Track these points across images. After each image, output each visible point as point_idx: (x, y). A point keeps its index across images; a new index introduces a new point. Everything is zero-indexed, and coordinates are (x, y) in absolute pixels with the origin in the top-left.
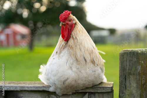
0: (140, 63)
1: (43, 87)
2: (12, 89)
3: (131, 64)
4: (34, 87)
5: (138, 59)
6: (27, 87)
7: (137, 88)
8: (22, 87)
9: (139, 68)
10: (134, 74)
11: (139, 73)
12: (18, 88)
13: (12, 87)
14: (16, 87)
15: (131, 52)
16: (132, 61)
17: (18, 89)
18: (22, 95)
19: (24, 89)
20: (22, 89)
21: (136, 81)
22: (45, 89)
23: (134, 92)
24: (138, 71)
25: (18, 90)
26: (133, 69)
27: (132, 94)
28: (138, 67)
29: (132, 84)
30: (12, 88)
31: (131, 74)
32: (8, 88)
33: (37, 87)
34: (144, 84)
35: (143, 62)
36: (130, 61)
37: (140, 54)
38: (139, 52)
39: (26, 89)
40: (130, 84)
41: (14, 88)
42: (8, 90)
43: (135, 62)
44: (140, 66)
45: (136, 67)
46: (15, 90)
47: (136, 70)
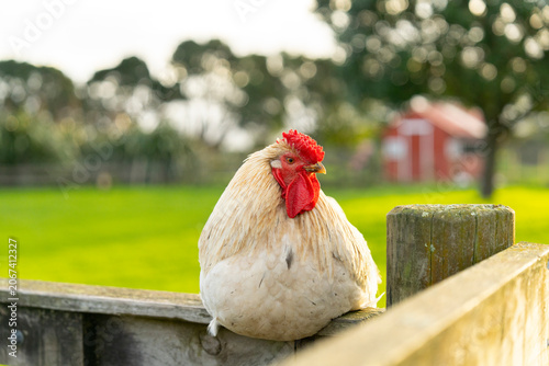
0: (425, 250)
1: (177, 307)
2: (100, 309)
3: (402, 252)
4: (153, 307)
5: (419, 236)
6: (137, 306)
9: (423, 266)
11: (421, 280)
12: (116, 307)
13: (100, 303)
14: (110, 304)
15: (400, 215)
16: (403, 242)
17: (115, 310)
18: (132, 329)
20: (123, 311)
22: (180, 315)
24: (420, 276)
25: (115, 312)
26: (407, 270)
28: (419, 263)
30: (99, 306)
31: (402, 285)
32: (91, 305)
33: (160, 309)
35: (433, 249)
36: (399, 241)
38: (425, 214)
39: (135, 311)
41: (105, 307)
42: (92, 311)
43: (411, 246)
44: (426, 260)
45: (413, 263)
46: (109, 312)
47: (415, 271)
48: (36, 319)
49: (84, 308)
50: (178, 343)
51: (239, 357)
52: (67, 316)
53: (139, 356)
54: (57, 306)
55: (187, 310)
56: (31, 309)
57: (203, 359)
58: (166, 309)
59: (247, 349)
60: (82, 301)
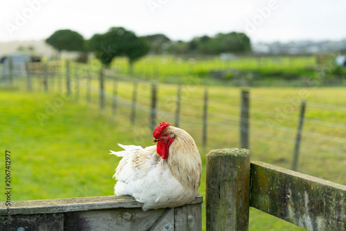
0: (236, 168)
1: (120, 203)
2: (77, 209)
4: (107, 204)
7: (233, 196)
8: (91, 205)
9: (236, 173)
10: (230, 181)
11: (235, 179)
13: (77, 206)
14: (83, 206)
15: (226, 156)
17: (86, 208)
18: (85, 216)
19: (94, 208)
20: (91, 208)
21: (231, 189)
22: (122, 206)
23: (230, 200)
24: (235, 177)
26: (229, 175)
27: (227, 204)
28: (234, 172)
29: (228, 193)
31: (226, 181)
32: (71, 208)
33: (111, 204)
34: (240, 191)
35: (239, 167)
37: (236, 157)
38: (236, 155)
39: (97, 207)
40: (225, 192)
41: (80, 208)
42: (72, 211)
43: (231, 167)
44: (237, 171)
45: (232, 173)
47: (232, 175)
48: (34, 220)
49: (68, 210)
50: (110, 218)
51: (141, 219)
52: (54, 215)
53: (89, 228)
54: (51, 211)
55: (125, 203)
56: (31, 215)
57: (123, 223)
58: (114, 204)
59: (146, 215)
60: (67, 207)
